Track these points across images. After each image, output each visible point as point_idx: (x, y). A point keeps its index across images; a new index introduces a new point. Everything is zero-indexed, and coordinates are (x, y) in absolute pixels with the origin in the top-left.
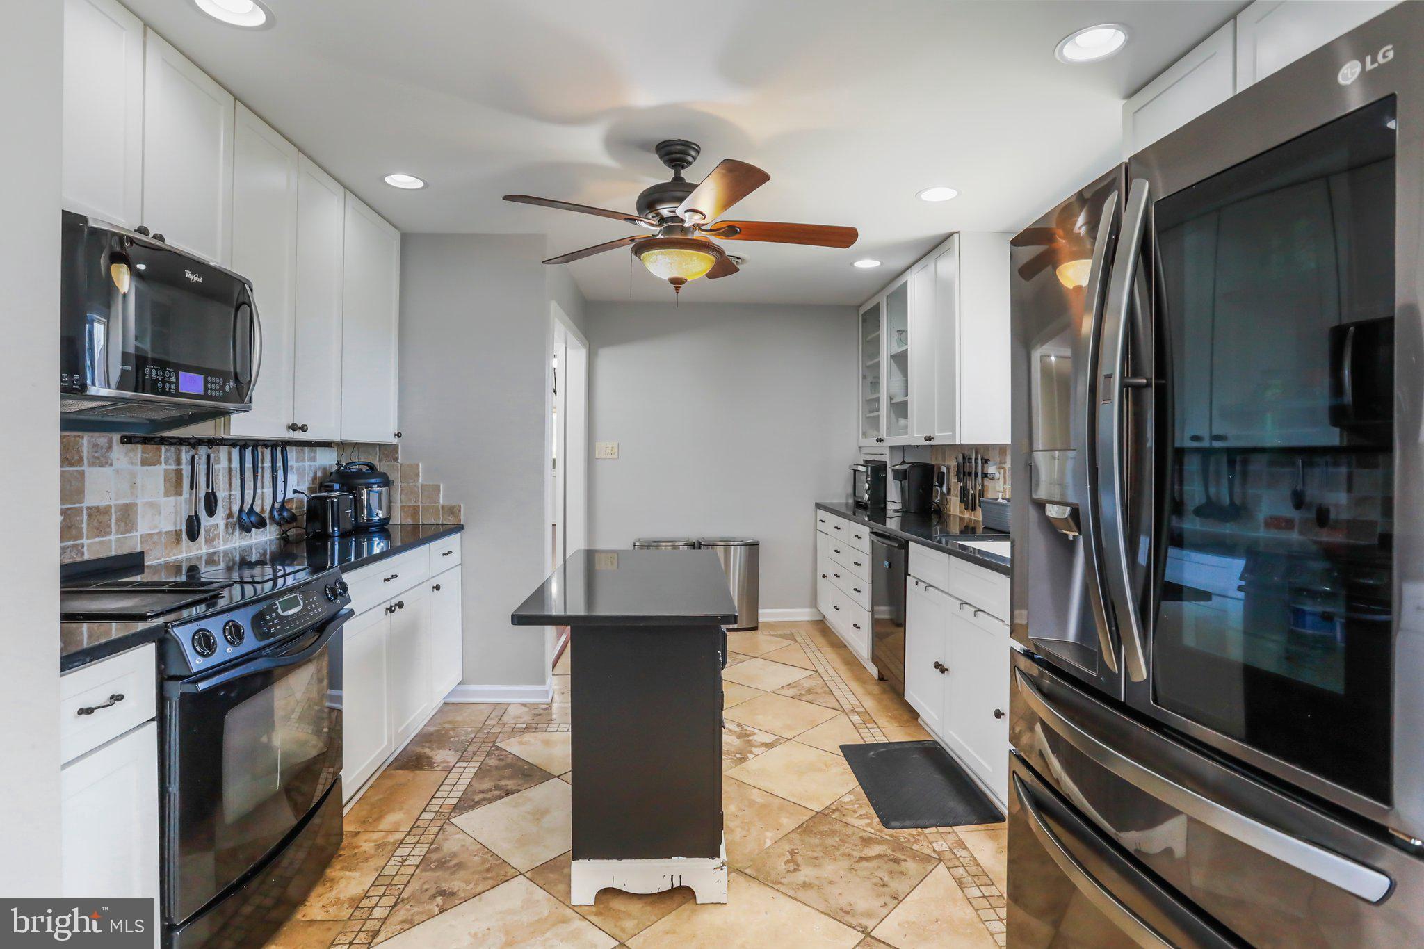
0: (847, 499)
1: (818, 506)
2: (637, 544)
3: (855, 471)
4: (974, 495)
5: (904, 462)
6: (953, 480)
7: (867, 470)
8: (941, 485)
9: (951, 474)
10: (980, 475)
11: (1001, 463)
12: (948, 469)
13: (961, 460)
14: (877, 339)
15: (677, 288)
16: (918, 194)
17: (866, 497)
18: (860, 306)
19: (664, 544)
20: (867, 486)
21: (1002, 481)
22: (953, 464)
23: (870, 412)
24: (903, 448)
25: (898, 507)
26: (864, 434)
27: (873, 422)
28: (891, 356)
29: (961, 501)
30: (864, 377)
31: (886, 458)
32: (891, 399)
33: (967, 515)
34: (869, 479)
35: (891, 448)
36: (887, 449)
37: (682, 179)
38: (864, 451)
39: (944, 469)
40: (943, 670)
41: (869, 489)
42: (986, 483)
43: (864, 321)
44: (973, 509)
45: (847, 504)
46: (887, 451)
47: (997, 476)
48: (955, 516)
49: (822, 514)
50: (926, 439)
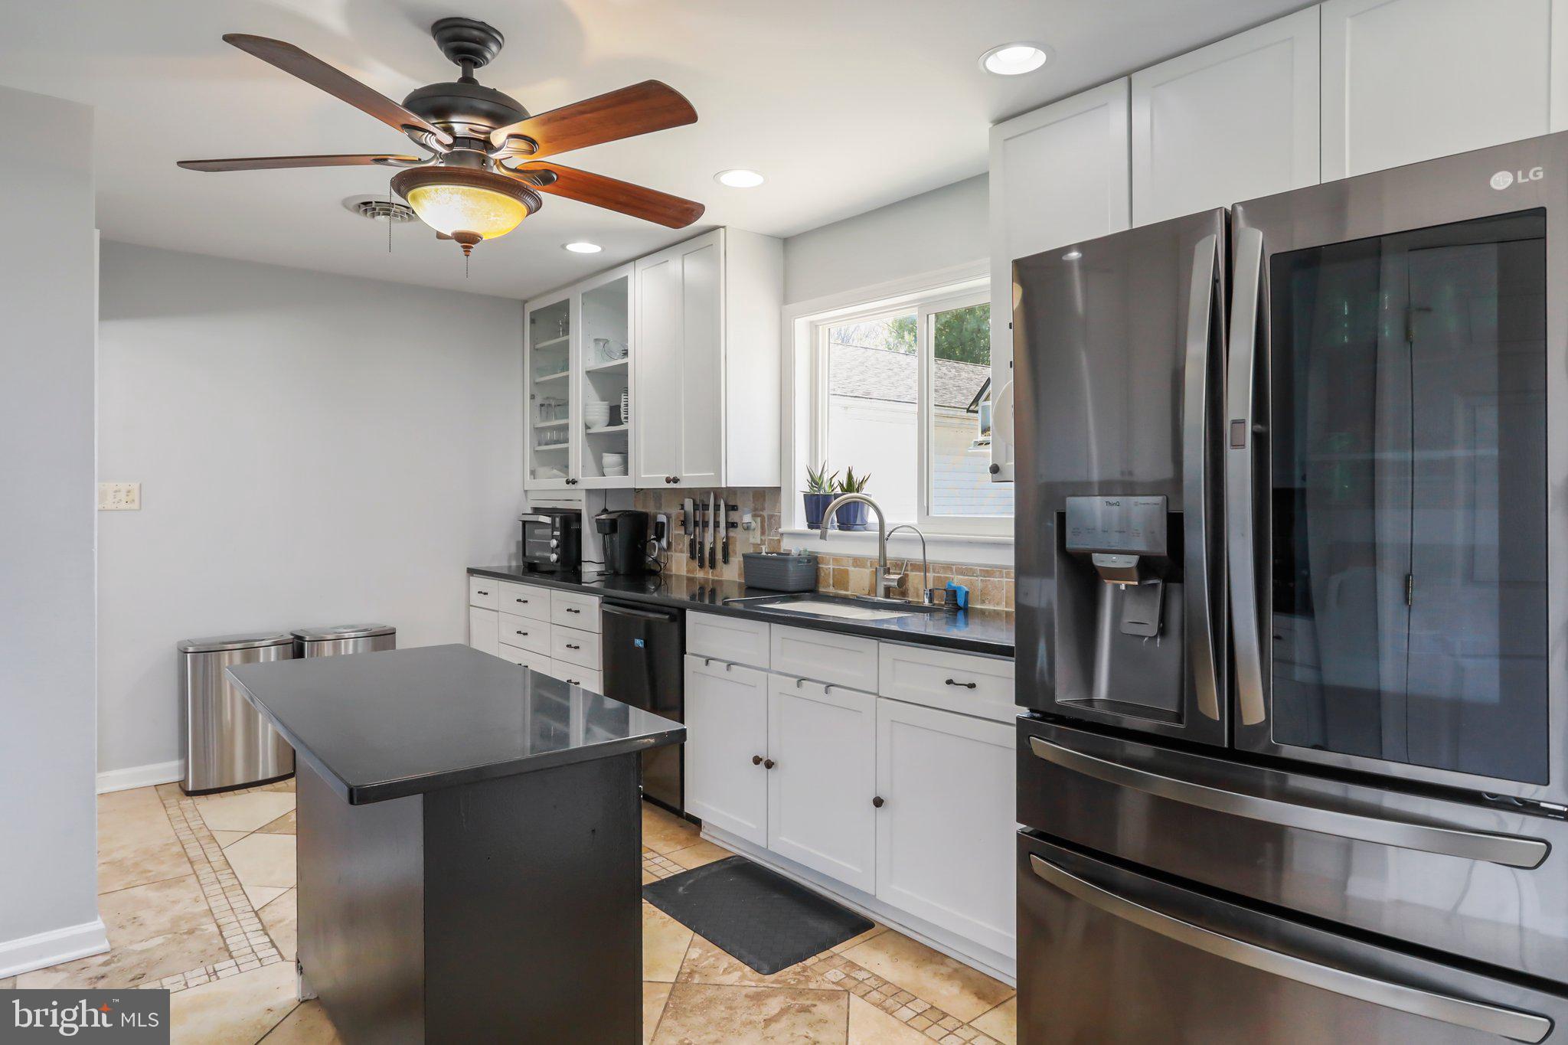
0: (509, 560)
1: (472, 572)
2: (191, 649)
3: (524, 523)
4: (713, 551)
5: (605, 511)
6: (676, 531)
7: (554, 521)
8: (659, 538)
9: (673, 524)
10: (723, 524)
11: (755, 509)
12: (669, 517)
13: (689, 505)
14: (564, 349)
15: (467, 249)
16: (717, 175)
17: (554, 557)
18: (526, 302)
19: (230, 646)
20: (554, 543)
21: (758, 532)
22: (675, 511)
23: (540, 444)
24: (605, 492)
25: (597, 568)
26: (533, 473)
27: (561, 461)
28: (588, 372)
29: (693, 557)
30: (533, 397)
31: (582, 505)
32: (587, 427)
33: (700, 574)
34: (557, 533)
35: (589, 491)
36: (584, 493)
38: (531, 496)
39: (662, 518)
40: (769, 765)
41: (558, 546)
42: (731, 534)
43: (533, 321)
44: (713, 565)
45: (510, 567)
46: (583, 496)
47: (753, 525)
48: (678, 577)
49: (478, 582)
50: (668, 481)
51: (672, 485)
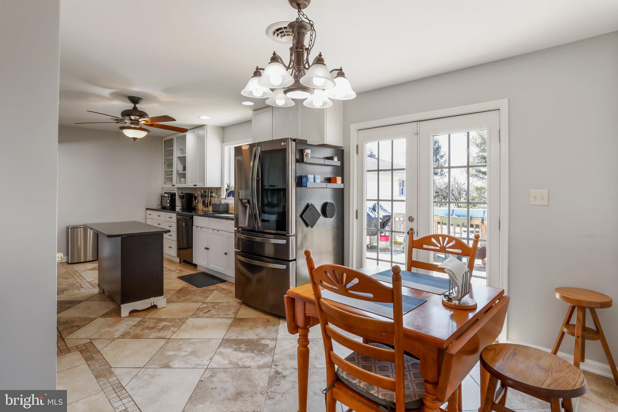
0: (158, 206)
1: (147, 209)
2: (70, 227)
3: (162, 196)
4: (207, 203)
5: (182, 193)
6: (200, 198)
7: (168, 196)
8: (195, 200)
9: (199, 196)
10: (209, 196)
11: (216, 193)
12: (198, 195)
13: (203, 192)
14: (172, 150)
15: (135, 140)
16: (199, 117)
17: (168, 205)
18: (163, 137)
19: (80, 227)
20: (169, 201)
21: (217, 198)
22: (200, 193)
23: (167, 175)
24: (182, 188)
25: (180, 208)
26: (165, 183)
27: (171, 180)
28: (178, 157)
29: (203, 205)
30: (165, 163)
31: (176, 192)
32: (177, 171)
33: (205, 209)
34: (169, 199)
35: (177, 188)
36: (176, 188)
37: (137, 108)
38: (164, 189)
39: (196, 195)
40: (208, 249)
41: (169, 202)
42: (211, 199)
43: (165, 143)
44: (207, 207)
45: (158, 208)
46: (176, 189)
47: (216, 196)
48: (200, 210)
49: (149, 212)
50: (194, 185)
51: (195, 187)
